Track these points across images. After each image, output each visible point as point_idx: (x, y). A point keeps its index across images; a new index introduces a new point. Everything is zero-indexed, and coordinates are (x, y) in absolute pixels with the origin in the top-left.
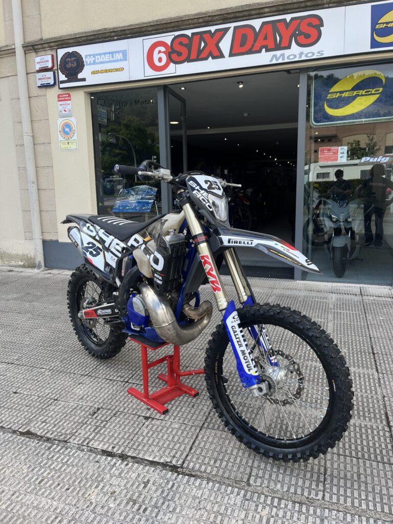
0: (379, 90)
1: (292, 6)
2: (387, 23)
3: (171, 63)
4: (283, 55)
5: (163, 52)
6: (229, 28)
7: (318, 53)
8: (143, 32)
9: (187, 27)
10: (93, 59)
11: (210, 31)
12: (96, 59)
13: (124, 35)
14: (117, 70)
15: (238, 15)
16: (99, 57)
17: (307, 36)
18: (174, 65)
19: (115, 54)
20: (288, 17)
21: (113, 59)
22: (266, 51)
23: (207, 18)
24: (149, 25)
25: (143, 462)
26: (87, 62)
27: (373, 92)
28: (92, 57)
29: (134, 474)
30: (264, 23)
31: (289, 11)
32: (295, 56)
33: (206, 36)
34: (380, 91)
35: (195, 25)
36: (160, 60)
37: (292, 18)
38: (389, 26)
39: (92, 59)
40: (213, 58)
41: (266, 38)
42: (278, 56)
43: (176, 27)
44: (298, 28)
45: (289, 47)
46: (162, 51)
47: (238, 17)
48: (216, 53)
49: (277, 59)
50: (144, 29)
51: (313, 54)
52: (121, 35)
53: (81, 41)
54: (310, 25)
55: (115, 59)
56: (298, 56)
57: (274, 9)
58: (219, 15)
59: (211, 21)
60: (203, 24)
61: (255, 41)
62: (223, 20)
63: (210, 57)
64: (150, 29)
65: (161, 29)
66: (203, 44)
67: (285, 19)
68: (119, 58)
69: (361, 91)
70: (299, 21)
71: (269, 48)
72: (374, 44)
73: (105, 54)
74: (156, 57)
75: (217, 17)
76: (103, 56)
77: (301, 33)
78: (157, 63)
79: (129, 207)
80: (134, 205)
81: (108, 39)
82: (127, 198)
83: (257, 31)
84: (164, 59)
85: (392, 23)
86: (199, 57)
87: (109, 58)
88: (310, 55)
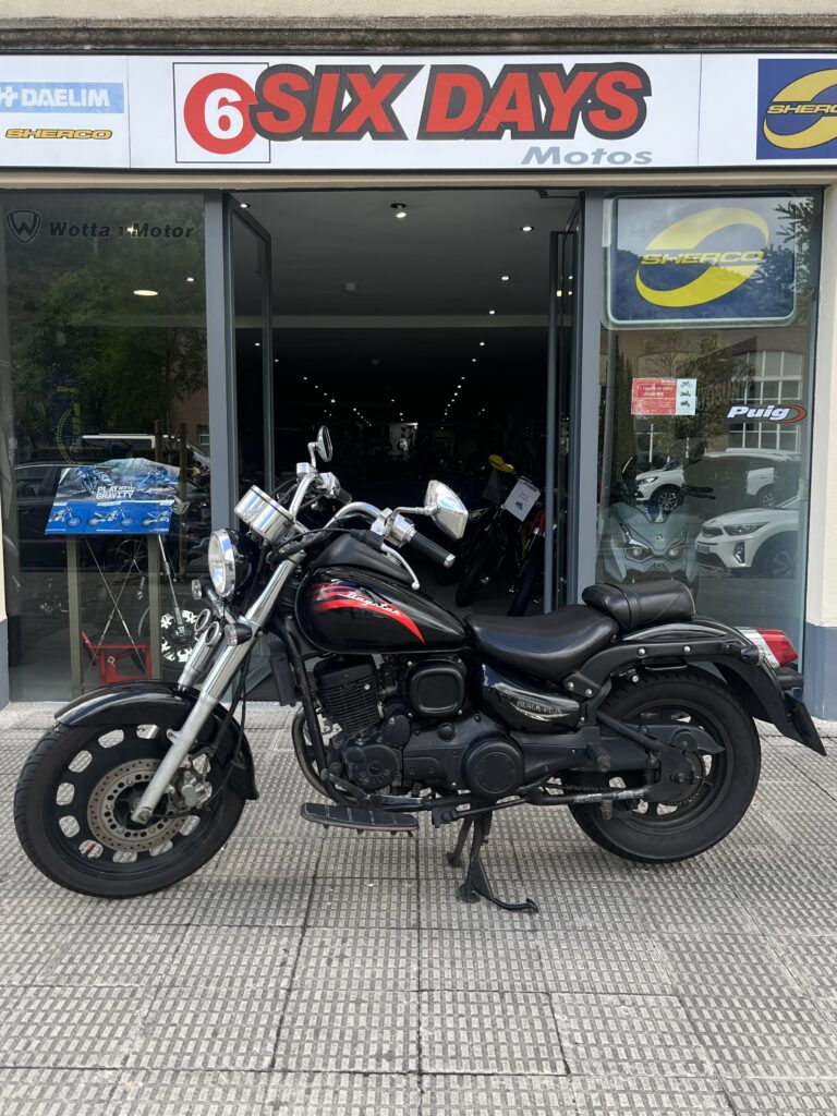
0: (756, 256)
2: (794, 104)
3: (257, 136)
5: (233, 104)
6: (419, 67)
7: (639, 155)
8: (173, 43)
9: (302, 47)
14: (90, 134)
15: (443, 37)
16: (33, 92)
17: (614, 113)
18: (267, 141)
19: (84, 92)
20: (568, 62)
21: (78, 104)
22: (514, 136)
23: (362, 34)
24: (195, 26)
27: (744, 259)
30: (507, 69)
31: (570, 48)
32: (584, 157)
33: (355, 79)
34: (758, 259)
36: (225, 123)
37: (577, 66)
38: (797, 110)
39: (10, 96)
40: (376, 136)
41: (512, 105)
42: (543, 153)
43: (273, 43)
44: (590, 91)
45: (569, 134)
46: (230, 101)
47: (444, 44)
48: (384, 126)
49: (541, 159)
50: (178, 36)
51: (628, 157)
52: (107, 43)
54: (619, 87)
55: (84, 105)
56: (591, 158)
57: (534, 37)
58: (395, 31)
59: (371, 43)
61: (486, 108)
62: (404, 45)
63: (368, 134)
64: (197, 37)
65: (228, 43)
67: (560, 66)
68: (99, 104)
69: (718, 255)
70: (595, 74)
71: (520, 129)
72: (764, 148)
73: (52, 86)
74: (212, 114)
75: (388, 36)
76: (46, 92)
77: (598, 105)
78: (215, 131)
79: (99, 518)
80: (114, 514)
81: (64, 47)
82: (88, 494)
83: (491, 86)
84: (237, 123)
85: (805, 106)
86: (338, 130)
87: (68, 100)
88: (619, 158)
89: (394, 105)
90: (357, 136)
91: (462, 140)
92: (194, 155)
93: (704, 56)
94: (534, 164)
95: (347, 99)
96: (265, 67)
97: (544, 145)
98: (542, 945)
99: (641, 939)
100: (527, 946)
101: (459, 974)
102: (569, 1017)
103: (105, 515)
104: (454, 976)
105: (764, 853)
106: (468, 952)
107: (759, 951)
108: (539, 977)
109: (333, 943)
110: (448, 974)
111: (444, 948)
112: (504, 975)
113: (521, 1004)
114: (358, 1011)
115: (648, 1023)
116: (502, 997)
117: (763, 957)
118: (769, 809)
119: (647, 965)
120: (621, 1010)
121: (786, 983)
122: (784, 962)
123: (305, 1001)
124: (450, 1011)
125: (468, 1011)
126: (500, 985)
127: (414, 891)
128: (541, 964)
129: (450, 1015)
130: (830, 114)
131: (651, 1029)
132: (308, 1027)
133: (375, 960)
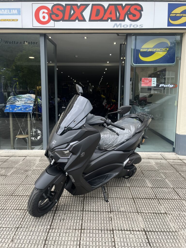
0: (167, 49)
2: (176, 14)
3: (52, 20)
4: (121, 24)
5: (46, 13)
6: (89, 4)
7: (140, 25)
11: (77, 5)
14: (13, 20)
17: (134, 15)
19: (12, 10)
20: (124, 3)
21: (10, 13)
22: (111, 21)
27: (164, 50)
30: (110, 5)
32: (127, 26)
33: (74, 7)
36: (44, 17)
37: (126, 4)
38: (177, 15)
40: (79, 21)
41: (111, 13)
42: (118, 25)
44: (129, 10)
45: (124, 20)
46: (45, 12)
48: (81, 18)
51: (137, 26)
54: (136, 9)
56: (129, 26)
61: (105, 14)
63: (77, 20)
67: (122, 4)
68: (15, 13)
69: (158, 49)
72: (169, 24)
73: (4, 9)
74: (41, 15)
77: (131, 13)
79: (17, 109)
80: (20, 108)
82: (14, 103)
83: (106, 9)
84: (47, 17)
85: (179, 14)
86: (70, 19)
87: (8, 12)
88: (135, 26)
89: (83, 13)
90: (75, 21)
91: (99, 22)
92: (37, 25)
93: (155, 2)
94: (116, 28)
95: (72, 12)
96: (53, 4)
97: (118, 23)
98: (112, 216)
99: (136, 214)
100: (109, 216)
101: (92, 224)
102: (118, 238)
103: (18, 108)
104: (90, 225)
105: (166, 190)
106: (94, 218)
107: (165, 218)
108: (111, 226)
109: (62, 215)
110: (89, 224)
111: (89, 217)
112: (103, 225)
113: (106, 234)
114: (66, 236)
115: (137, 240)
116: (102, 232)
117: (166, 220)
118: (167, 178)
119: (137, 222)
120: (131, 236)
121: (171, 228)
122: (171, 221)
123: (53, 232)
124: (88, 236)
125: (93, 236)
126: (101, 228)
127: (83, 200)
128: (112, 222)
129: (88, 237)
130: (184, 16)
131: (138, 241)
132: (53, 240)
133: (71, 220)
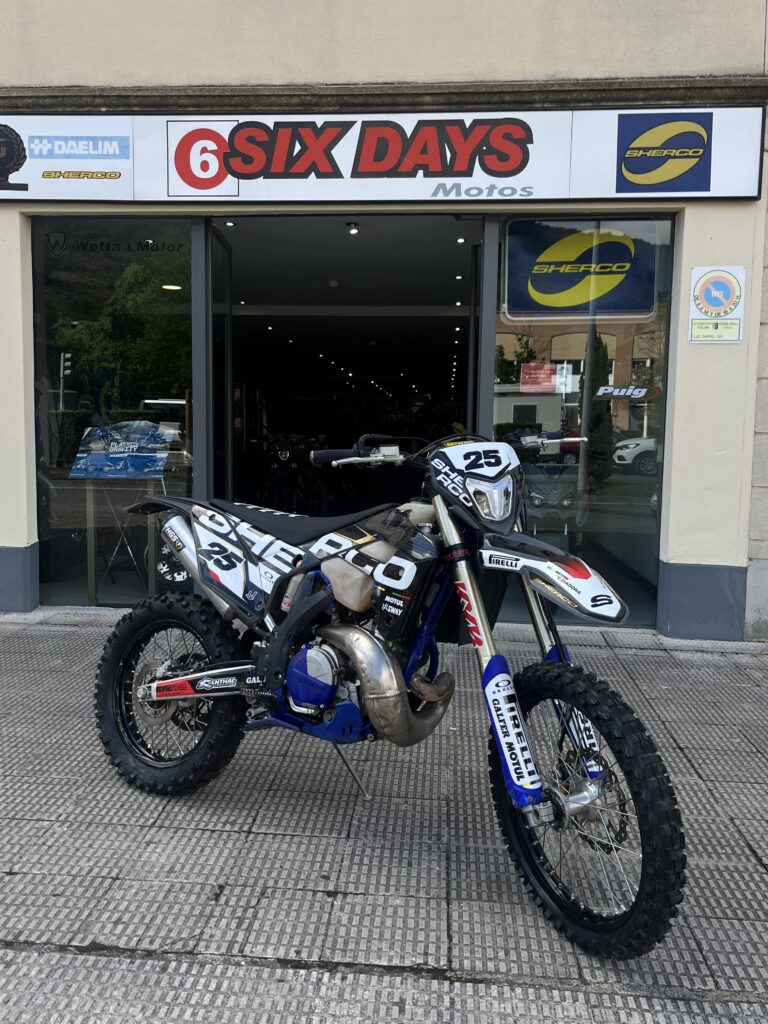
0: (624, 267)
1: (476, 99)
2: (646, 149)
3: (229, 176)
4: (457, 187)
5: (212, 152)
6: (355, 122)
7: (524, 189)
8: (167, 106)
9: (264, 108)
10: (50, 146)
11: (313, 124)
12: (56, 148)
13: (124, 106)
14: (104, 175)
15: (371, 100)
16: (63, 144)
17: (503, 157)
18: (236, 180)
19: (100, 143)
20: (468, 118)
21: (96, 152)
22: (426, 175)
23: (309, 98)
24: (182, 93)
25: (373, 970)
26: (32, 150)
27: (614, 269)
28: (45, 141)
29: (367, 992)
30: (421, 123)
31: (470, 107)
32: (480, 191)
33: (304, 132)
34: (626, 269)
35: (283, 108)
36: (205, 166)
37: (475, 121)
38: (648, 154)
39: (46, 147)
40: (319, 175)
41: (424, 151)
42: (448, 187)
43: (242, 105)
44: (485, 140)
45: (469, 173)
46: (209, 149)
47: (372, 105)
48: (325, 167)
49: (447, 193)
50: (171, 101)
51: (514, 191)
52: (117, 106)
53: (20, 104)
54: (507, 137)
55: (100, 153)
56: (486, 192)
57: (441, 99)
58: (334, 95)
59: (316, 105)
60: (299, 108)
61: (404, 154)
62: (341, 105)
63: (313, 174)
64: (185, 102)
65: (207, 106)
66: (298, 148)
67: (462, 121)
68: (111, 152)
69: (594, 265)
70: (489, 127)
71: (430, 170)
72: (622, 184)
73: (77, 139)
74: (195, 159)
75: (329, 99)
76: (71, 143)
77: (491, 151)
78: (198, 172)
79: (111, 467)
80: (122, 463)
81: (86, 109)
83: (408, 136)
84: (214, 166)
85: (654, 151)
86: (290, 171)
87: (88, 150)
88: (507, 192)
89: (333, 152)
90: (305, 175)
91: (385, 179)
93: (575, 112)
97: (449, 182)
99: (440, 769)
102: (365, 809)
103: (115, 464)
104: (296, 783)
112: (332, 784)
113: (335, 800)
115: (418, 814)
116: (324, 796)
119: (435, 783)
120: (403, 807)
124: (284, 802)
125: (297, 802)
126: (326, 790)
131: (418, 817)
